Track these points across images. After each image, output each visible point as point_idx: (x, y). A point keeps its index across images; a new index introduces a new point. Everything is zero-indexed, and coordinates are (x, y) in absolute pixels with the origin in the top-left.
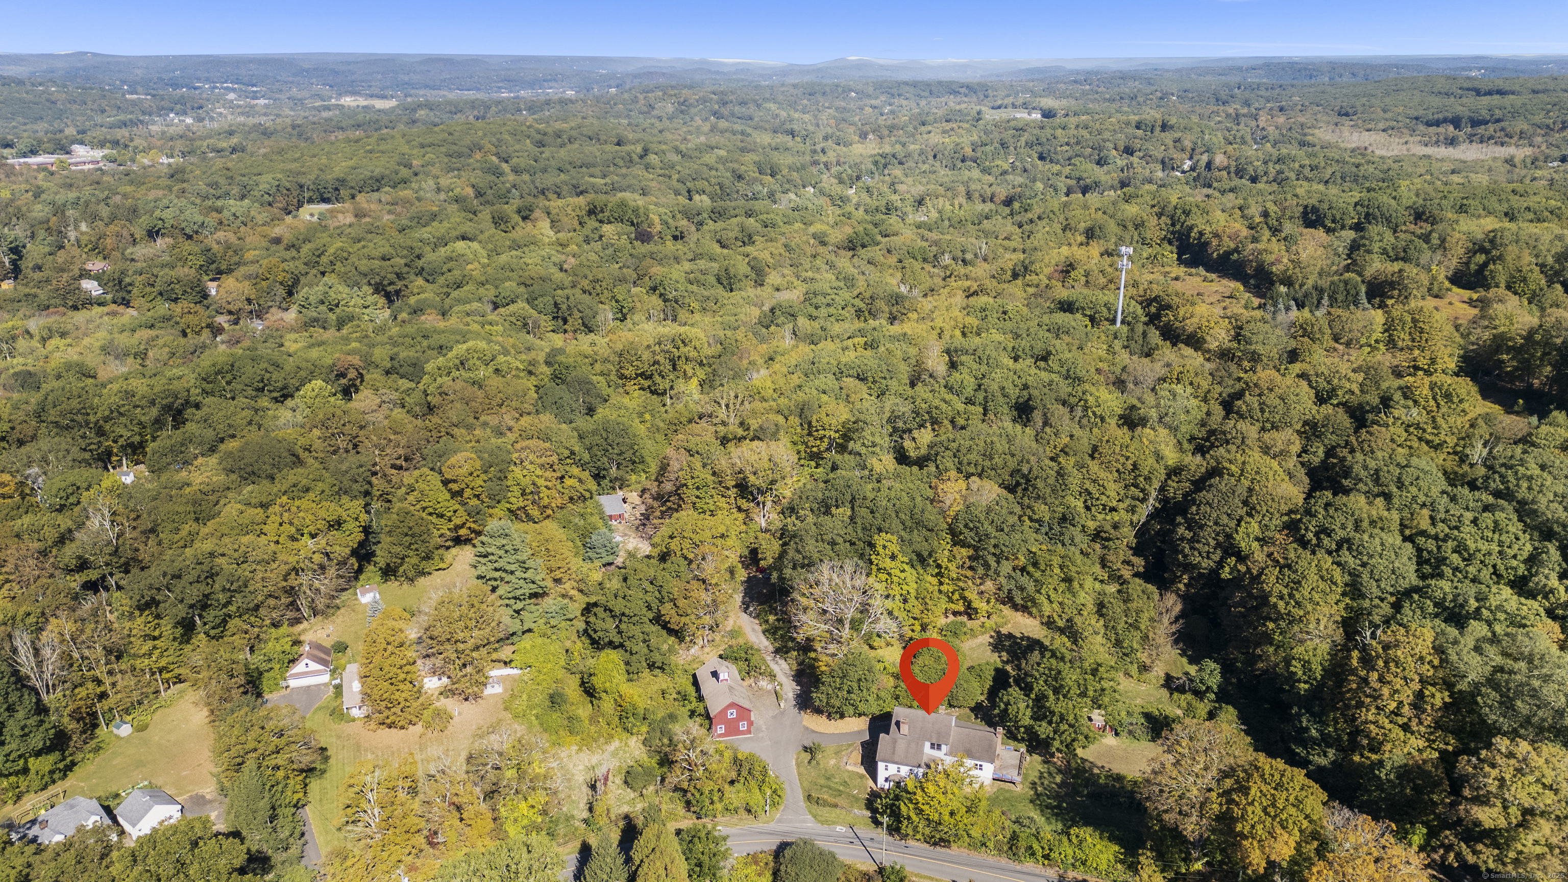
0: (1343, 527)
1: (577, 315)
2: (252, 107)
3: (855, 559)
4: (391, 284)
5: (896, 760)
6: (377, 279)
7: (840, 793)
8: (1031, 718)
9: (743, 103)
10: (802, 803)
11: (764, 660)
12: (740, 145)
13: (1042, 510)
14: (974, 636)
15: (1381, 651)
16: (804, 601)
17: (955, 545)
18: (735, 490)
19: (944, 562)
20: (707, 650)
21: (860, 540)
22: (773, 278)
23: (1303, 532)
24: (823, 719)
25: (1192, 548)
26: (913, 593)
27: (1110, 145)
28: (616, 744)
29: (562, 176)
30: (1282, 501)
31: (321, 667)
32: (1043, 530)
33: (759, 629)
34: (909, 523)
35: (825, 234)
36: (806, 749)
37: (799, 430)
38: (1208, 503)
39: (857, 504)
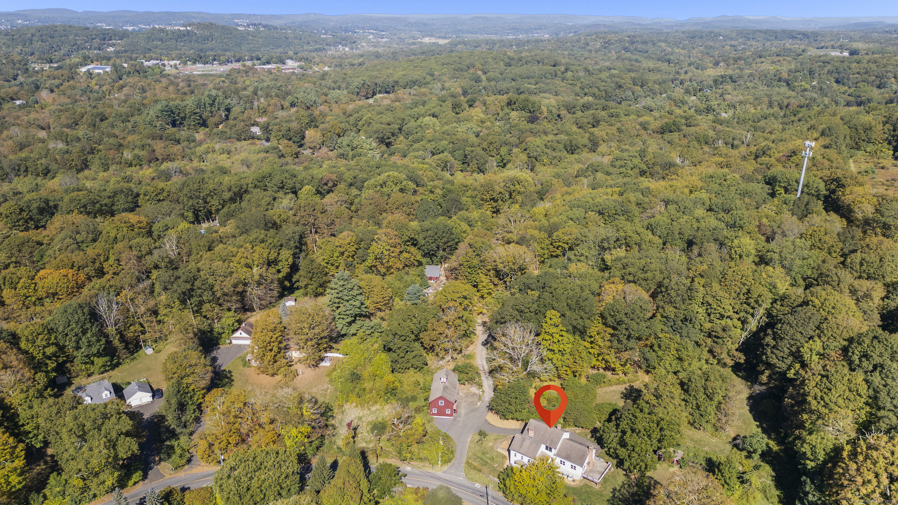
0: (881, 355)
1: (475, 162)
2: (379, 42)
4: (388, 138)
5: (521, 451)
6: (381, 135)
7: (487, 464)
9: (645, 43)
10: (463, 465)
11: (479, 375)
12: (629, 67)
13: (670, 310)
14: (611, 385)
15: (865, 449)
16: (495, 344)
18: (493, 272)
20: (450, 363)
22: (603, 148)
23: (850, 354)
24: (498, 418)
25: (772, 352)
27: (891, 75)
28: (378, 406)
29: (513, 83)
30: (845, 330)
31: (247, 336)
32: (669, 324)
35: (648, 123)
36: (480, 433)
38: (789, 323)
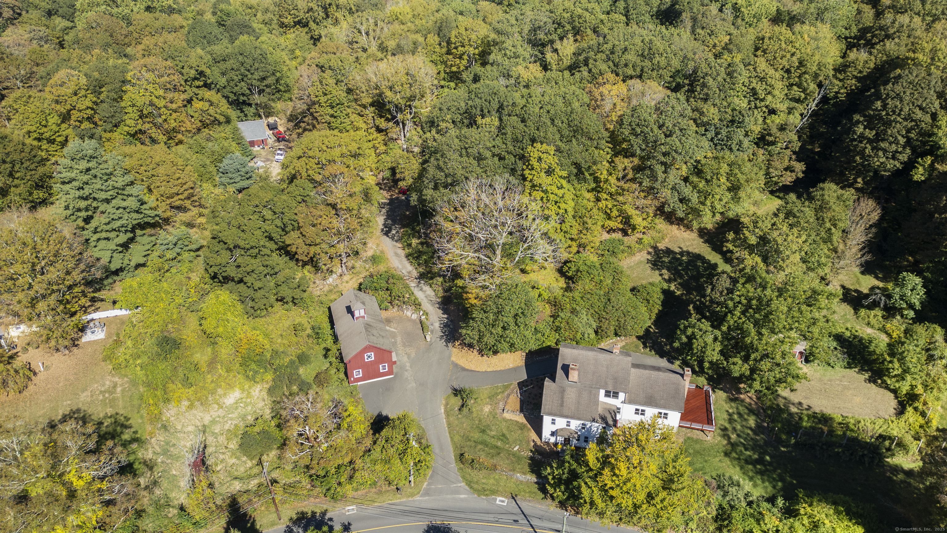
3: (507, 175)
5: (566, 412)
7: (498, 451)
8: (722, 352)
10: (454, 465)
11: (407, 287)
14: (632, 254)
16: (448, 226)
17: (616, 155)
18: (372, 109)
19: (604, 175)
20: (346, 278)
21: (509, 153)
24: (474, 355)
25: (874, 148)
26: (571, 212)
28: (236, 394)
32: (709, 136)
33: (402, 253)
34: (566, 132)
36: (457, 392)
37: (438, 49)
39: (506, 112)
